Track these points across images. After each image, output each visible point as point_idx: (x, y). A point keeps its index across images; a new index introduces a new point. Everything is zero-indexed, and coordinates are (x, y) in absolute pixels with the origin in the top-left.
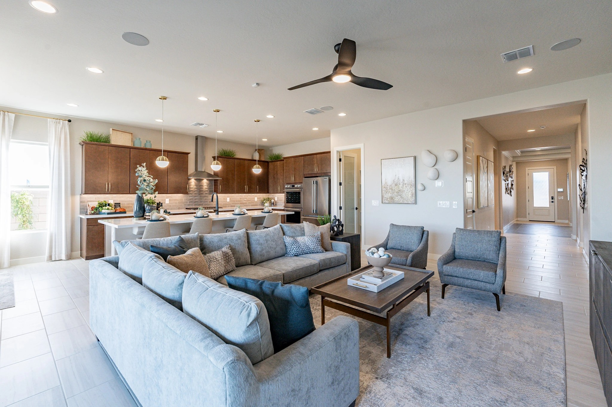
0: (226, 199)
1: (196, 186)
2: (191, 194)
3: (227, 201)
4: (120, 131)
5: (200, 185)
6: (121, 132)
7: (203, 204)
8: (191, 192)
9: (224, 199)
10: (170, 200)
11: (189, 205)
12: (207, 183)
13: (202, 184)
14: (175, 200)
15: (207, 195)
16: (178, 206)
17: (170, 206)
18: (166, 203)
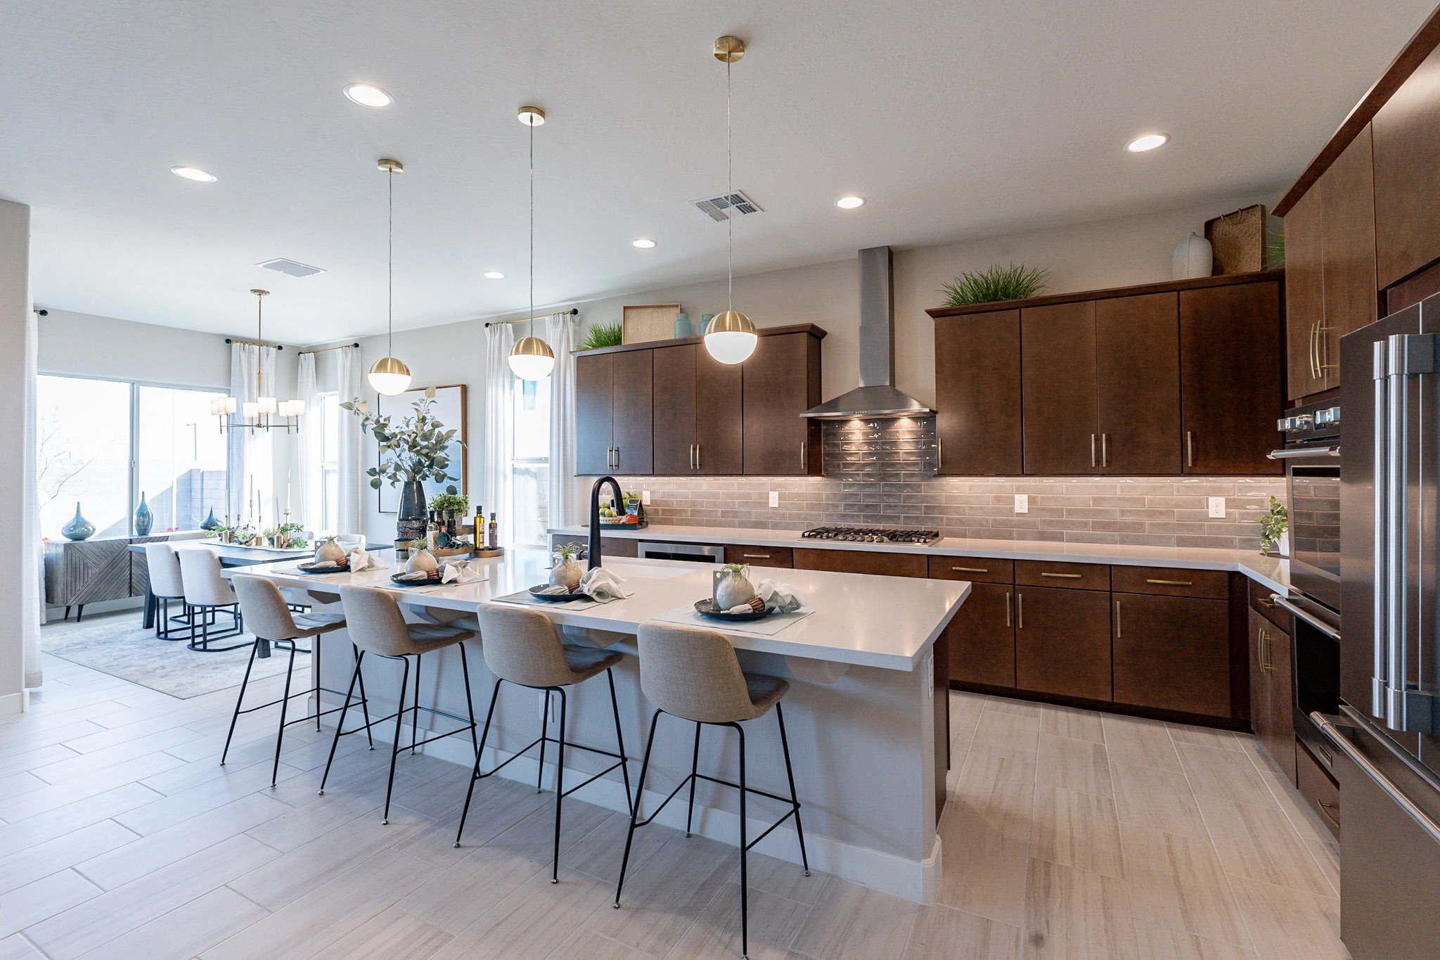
0: (1012, 501)
1: (869, 444)
2: (851, 475)
3: (1017, 510)
4: (648, 307)
5: (883, 443)
6: (650, 310)
7: (899, 517)
8: (851, 470)
9: (998, 499)
10: (781, 497)
11: (843, 516)
12: (912, 431)
13: (894, 439)
14: (798, 495)
15: (914, 481)
16: (806, 519)
17: (783, 516)
18: (771, 505)
